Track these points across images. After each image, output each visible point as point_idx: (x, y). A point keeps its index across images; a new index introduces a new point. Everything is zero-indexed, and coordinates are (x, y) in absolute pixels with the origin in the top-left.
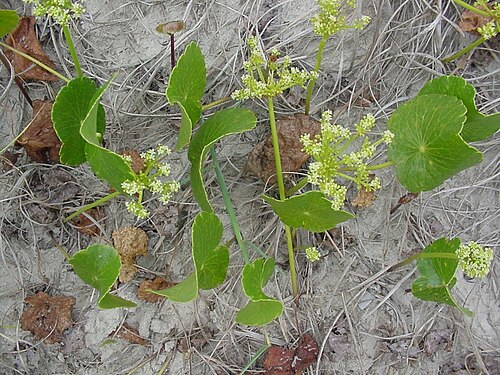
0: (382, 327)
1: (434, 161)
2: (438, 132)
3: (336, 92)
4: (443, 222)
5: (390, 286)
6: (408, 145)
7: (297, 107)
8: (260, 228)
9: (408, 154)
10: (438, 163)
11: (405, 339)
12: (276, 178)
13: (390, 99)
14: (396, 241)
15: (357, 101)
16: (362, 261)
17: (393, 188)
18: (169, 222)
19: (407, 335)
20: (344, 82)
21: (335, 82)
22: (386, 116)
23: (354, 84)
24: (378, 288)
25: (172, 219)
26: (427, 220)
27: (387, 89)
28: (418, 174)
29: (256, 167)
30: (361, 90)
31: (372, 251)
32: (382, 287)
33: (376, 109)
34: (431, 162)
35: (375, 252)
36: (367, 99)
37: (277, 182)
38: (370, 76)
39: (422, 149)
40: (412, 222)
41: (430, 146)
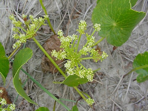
0: (131, 99)
1: (123, 27)
2: (118, 13)
3: (62, 18)
4: (133, 46)
5: (127, 83)
6: (107, 26)
7: (50, 33)
8: (63, 90)
9: (109, 30)
10: (126, 27)
11: (143, 99)
12: (56, 69)
13: (86, 9)
14: (120, 64)
15: (73, 17)
16: (110, 80)
17: (106, 44)
18: (27, 106)
19: (143, 97)
20: (63, 13)
21: (59, 15)
22: (88, 17)
23: (67, 11)
24: (122, 87)
25: (27, 104)
26: (127, 49)
27: (82, 6)
28: (118, 37)
29: (47, 68)
30: (72, 12)
31: (112, 74)
32: (124, 85)
33: (82, 16)
34: (122, 29)
35: (113, 73)
36: (77, 14)
37: (58, 70)
38: (72, 4)
39: (115, 24)
40: (121, 53)
41: (118, 22)
